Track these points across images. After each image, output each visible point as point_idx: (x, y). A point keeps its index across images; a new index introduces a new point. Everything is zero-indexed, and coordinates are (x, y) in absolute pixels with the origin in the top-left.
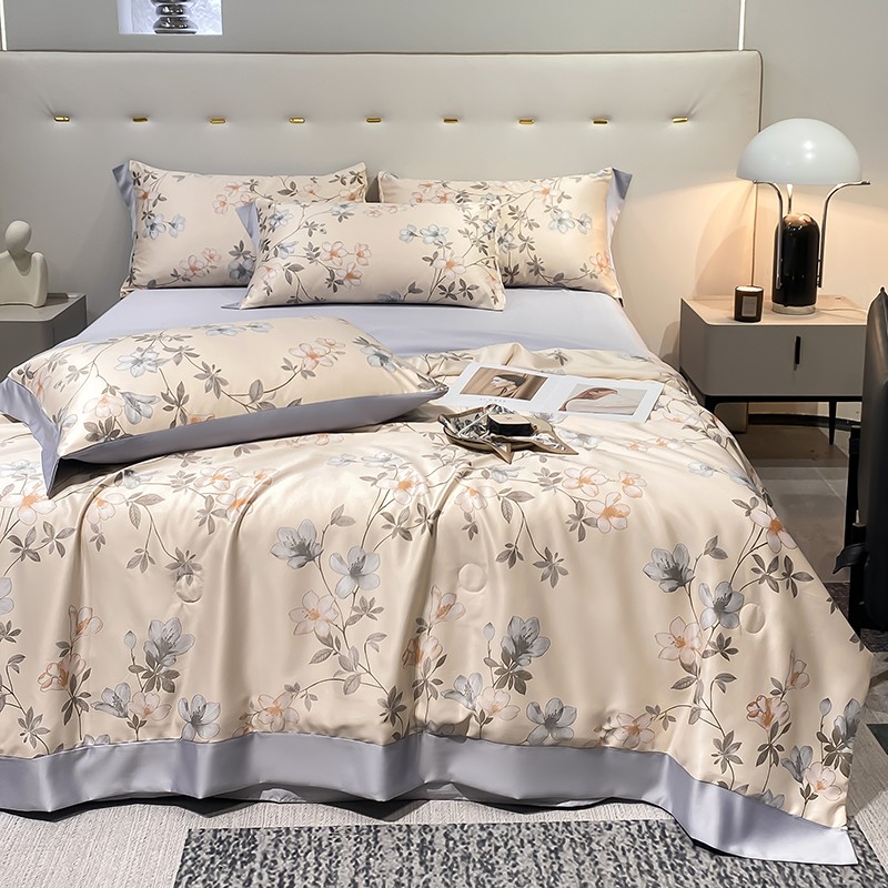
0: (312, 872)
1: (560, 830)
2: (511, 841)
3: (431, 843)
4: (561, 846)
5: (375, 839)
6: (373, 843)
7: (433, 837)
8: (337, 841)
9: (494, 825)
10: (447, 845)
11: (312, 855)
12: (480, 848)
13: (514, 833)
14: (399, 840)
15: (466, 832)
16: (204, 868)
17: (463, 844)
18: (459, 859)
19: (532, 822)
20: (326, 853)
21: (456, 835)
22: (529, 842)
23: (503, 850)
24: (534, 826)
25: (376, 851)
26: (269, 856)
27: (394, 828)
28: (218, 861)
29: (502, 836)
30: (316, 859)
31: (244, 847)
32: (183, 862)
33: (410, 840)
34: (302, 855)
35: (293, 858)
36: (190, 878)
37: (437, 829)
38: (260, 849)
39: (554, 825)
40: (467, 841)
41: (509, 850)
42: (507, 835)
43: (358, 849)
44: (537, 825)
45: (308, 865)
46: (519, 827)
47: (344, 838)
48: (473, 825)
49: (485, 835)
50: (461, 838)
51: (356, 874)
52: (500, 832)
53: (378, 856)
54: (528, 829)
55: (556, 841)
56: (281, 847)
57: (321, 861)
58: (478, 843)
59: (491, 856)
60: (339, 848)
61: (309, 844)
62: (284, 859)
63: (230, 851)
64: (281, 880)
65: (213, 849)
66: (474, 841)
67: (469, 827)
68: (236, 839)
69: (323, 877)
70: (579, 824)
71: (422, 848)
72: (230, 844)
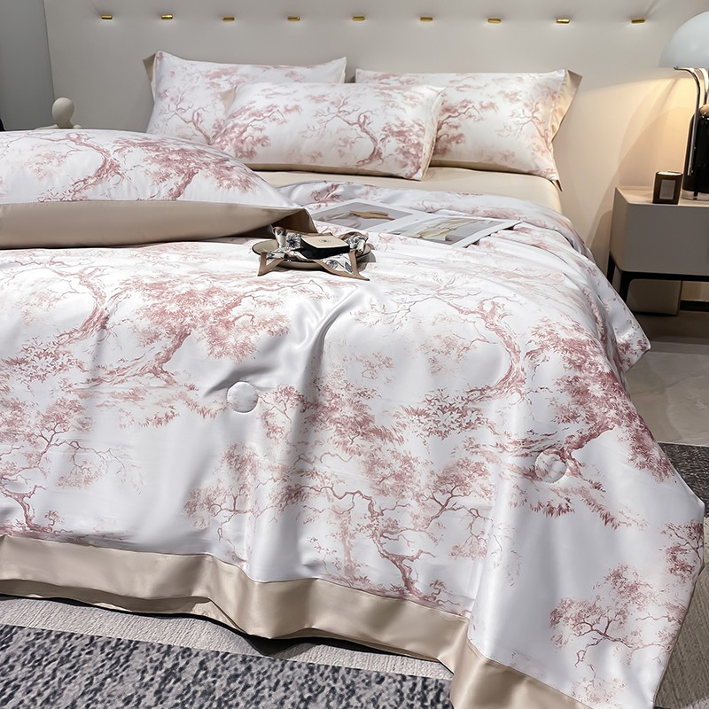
3: (181, 669)
4: (316, 696)
5: (128, 657)
6: (122, 660)
7: (187, 663)
8: (87, 653)
10: (196, 676)
11: (53, 665)
12: (229, 684)
13: (275, 672)
14: (151, 660)
15: (225, 662)
17: (214, 676)
19: (300, 661)
20: (68, 665)
21: (211, 665)
23: (251, 691)
24: (300, 666)
25: (121, 670)
26: (11, 661)
27: (154, 647)
44: (304, 666)
45: (41, 676)
46: (283, 665)
47: (97, 651)
48: (236, 656)
52: (261, 667)
53: (118, 677)
56: (31, 650)
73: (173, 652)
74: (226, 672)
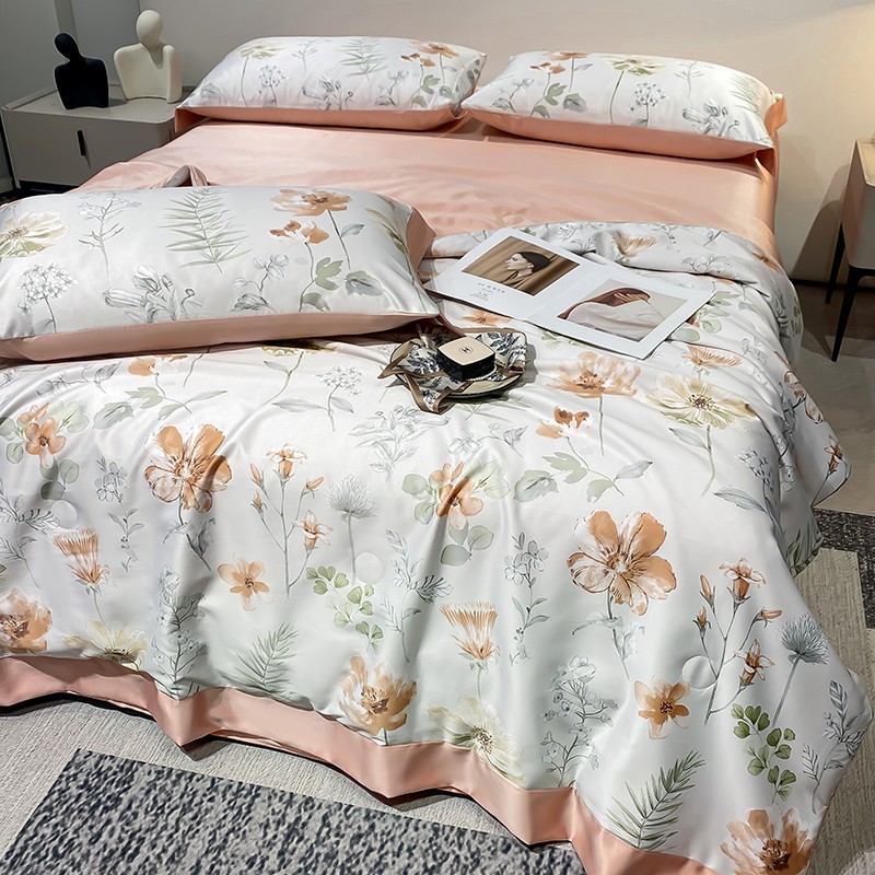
0: (165, 839)
1: (450, 840)
2: (389, 844)
3: (304, 825)
4: (440, 865)
5: (250, 806)
6: (244, 811)
7: (310, 817)
8: (211, 800)
9: (383, 814)
10: (319, 834)
11: (176, 814)
12: (351, 847)
13: (399, 832)
14: (273, 813)
15: (348, 818)
16: (65, 807)
17: (337, 835)
18: (321, 858)
19: (425, 819)
20: (190, 815)
21: (334, 821)
22: (409, 850)
23: (374, 856)
24: (424, 827)
25: (243, 824)
26: (134, 806)
27: (276, 795)
28: (83, 800)
29: (383, 834)
30: (177, 821)
31: (116, 787)
32: (51, 793)
33: (284, 816)
34: (167, 811)
35: (157, 815)
36: (46, 817)
37: (320, 807)
38: (131, 793)
39: (447, 829)
40: (342, 832)
41: (381, 857)
42: (390, 832)
43: (225, 818)
44: (429, 826)
45: (165, 828)
46: (407, 824)
47: (219, 798)
48: (359, 809)
49: (366, 827)
50: (338, 827)
51: (207, 852)
52: (384, 826)
53: (241, 832)
54: (416, 829)
55: (438, 855)
56: (153, 793)
57: (181, 825)
58: (352, 839)
59: (358, 862)
60: (207, 811)
61: (182, 797)
62: (147, 812)
63: (101, 789)
64: (129, 843)
65: (86, 781)
66: (350, 833)
67: (354, 811)
68: (115, 773)
69: (171, 849)
70: (475, 833)
71: (292, 830)
72: (106, 779)
73: (296, 803)
74: (349, 830)
